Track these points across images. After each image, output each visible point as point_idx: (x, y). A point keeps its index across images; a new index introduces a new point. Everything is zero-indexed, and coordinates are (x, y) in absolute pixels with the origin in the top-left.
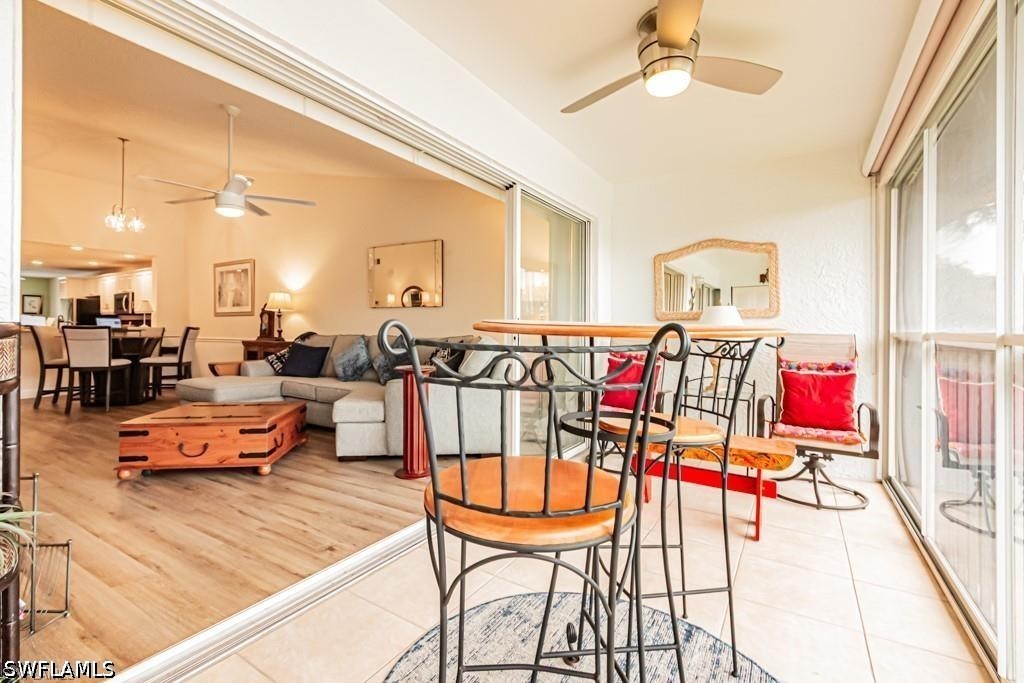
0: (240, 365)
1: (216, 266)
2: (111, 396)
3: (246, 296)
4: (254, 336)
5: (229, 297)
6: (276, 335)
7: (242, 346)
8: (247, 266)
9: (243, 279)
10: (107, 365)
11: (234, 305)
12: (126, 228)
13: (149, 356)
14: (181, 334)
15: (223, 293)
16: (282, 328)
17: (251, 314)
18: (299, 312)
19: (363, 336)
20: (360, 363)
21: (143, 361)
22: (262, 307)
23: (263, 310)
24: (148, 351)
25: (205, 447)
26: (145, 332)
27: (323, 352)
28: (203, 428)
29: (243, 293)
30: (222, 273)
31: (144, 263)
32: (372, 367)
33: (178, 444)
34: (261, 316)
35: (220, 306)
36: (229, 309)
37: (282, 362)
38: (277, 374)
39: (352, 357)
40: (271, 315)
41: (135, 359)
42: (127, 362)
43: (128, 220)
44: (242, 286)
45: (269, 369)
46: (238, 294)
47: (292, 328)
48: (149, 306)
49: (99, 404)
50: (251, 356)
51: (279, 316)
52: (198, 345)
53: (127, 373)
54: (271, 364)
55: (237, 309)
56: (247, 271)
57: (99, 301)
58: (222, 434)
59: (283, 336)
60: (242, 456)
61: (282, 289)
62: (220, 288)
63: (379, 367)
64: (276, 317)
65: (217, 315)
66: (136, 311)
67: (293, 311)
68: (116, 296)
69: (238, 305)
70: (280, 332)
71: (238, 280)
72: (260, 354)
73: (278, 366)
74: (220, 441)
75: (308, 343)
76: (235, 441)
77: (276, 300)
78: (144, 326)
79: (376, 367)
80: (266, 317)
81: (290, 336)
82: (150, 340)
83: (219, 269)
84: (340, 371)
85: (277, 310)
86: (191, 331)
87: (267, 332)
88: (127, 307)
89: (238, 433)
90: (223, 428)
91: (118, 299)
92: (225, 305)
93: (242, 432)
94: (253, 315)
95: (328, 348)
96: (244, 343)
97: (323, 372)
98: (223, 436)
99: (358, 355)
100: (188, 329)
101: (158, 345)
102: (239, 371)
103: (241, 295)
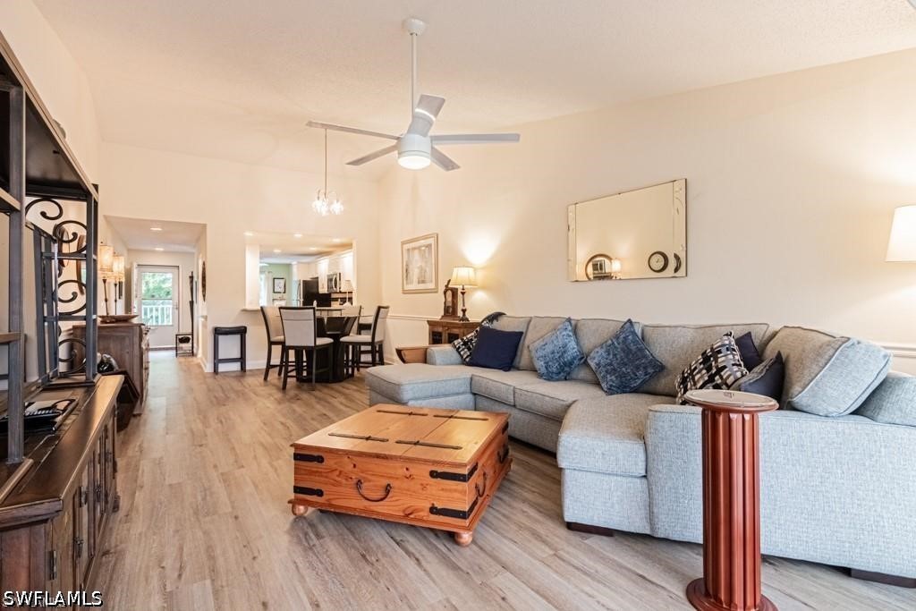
0: (425, 350)
1: (403, 243)
2: (316, 375)
3: (430, 273)
4: (438, 315)
5: (415, 274)
6: (460, 314)
7: (428, 326)
8: (431, 241)
9: (427, 255)
10: (313, 345)
11: (419, 283)
12: (329, 211)
13: (348, 335)
14: (373, 313)
15: (410, 270)
16: (467, 307)
17: (435, 291)
18: (484, 288)
19: (569, 320)
20: (568, 357)
21: (343, 339)
22: (446, 284)
23: (447, 286)
24: (347, 329)
25: (388, 489)
26: (347, 310)
27: (517, 337)
28: (384, 462)
29: (428, 269)
30: (408, 250)
31: (347, 246)
32: (586, 364)
33: (355, 481)
34: (445, 293)
35: (407, 283)
36: (414, 286)
37: (469, 349)
38: (464, 363)
39: (556, 349)
40: (454, 292)
41: (336, 337)
42: (330, 340)
43: (330, 204)
44: (426, 262)
45: (455, 355)
46: (422, 270)
47: (477, 307)
48: (351, 286)
49: (308, 380)
50: (436, 338)
51: (463, 293)
52: (388, 321)
53: (331, 351)
54: (458, 349)
55: (422, 286)
56: (431, 246)
57: (318, 282)
58: (408, 474)
59: (467, 315)
60: (433, 510)
61: (467, 264)
62: (407, 265)
63: (598, 365)
64: (459, 293)
65: (405, 292)
66: (342, 290)
67: (476, 286)
68: (328, 276)
69: (423, 282)
70: (464, 311)
71: (423, 256)
72: (445, 337)
73: (465, 353)
74: (406, 484)
75: (496, 325)
76: (424, 487)
77: (460, 276)
78: (347, 304)
79: (592, 364)
80: (449, 293)
81: (475, 316)
82: (349, 318)
83: (406, 247)
84: (540, 365)
85: (461, 287)
86: (382, 310)
87: (450, 310)
88: (336, 286)
89: (428, 474)
90: (408, 465)
91: (330, 280)
92: (412, 283)
93: (434, 474)
94: (436, 292)
95: (521, 333)
96: (430, 323)
97: (516, 363)
98: (410, 477)
99: (565, 346)
100: (379, 308)
101: (356, 322)
102: (425, 358)
103: (425, 271)
